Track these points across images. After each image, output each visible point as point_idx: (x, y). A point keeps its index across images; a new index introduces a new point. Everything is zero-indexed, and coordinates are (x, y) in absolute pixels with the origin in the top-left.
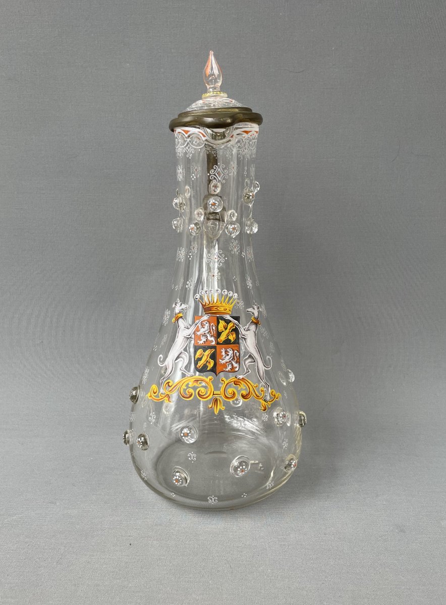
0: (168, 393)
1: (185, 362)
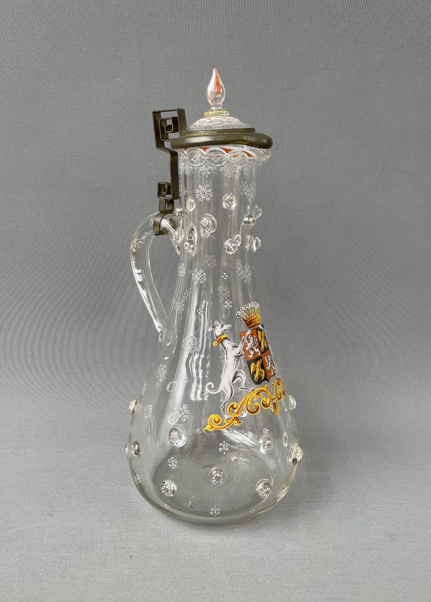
0: (235, 415)
1: (243, 379)
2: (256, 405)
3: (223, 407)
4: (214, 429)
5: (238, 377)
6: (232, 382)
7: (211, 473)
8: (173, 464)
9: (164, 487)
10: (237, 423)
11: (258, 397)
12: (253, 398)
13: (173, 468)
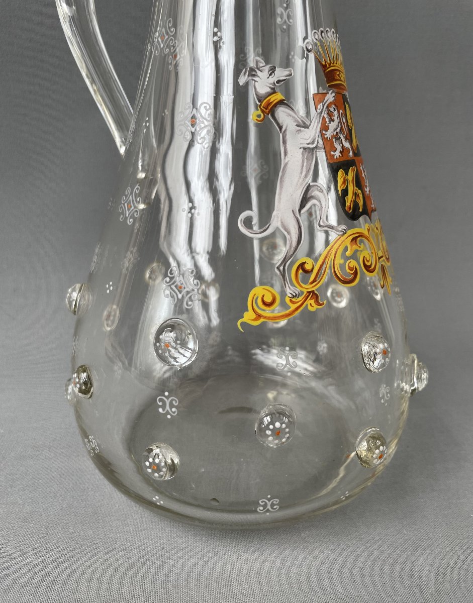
0: (310, 287)
2: (351, 266)
3: (281, 268)
4: (262, 320)
5: (312, 197)
6: (300, 211)
7: (261, 422)
8: (168, 408)
9: (151, 460)
10: (313, 304)
11: (355, 247)
12: (346, 249)
13: (169, 417)
